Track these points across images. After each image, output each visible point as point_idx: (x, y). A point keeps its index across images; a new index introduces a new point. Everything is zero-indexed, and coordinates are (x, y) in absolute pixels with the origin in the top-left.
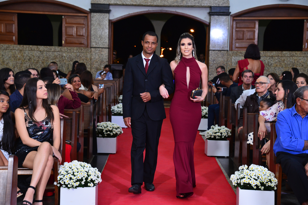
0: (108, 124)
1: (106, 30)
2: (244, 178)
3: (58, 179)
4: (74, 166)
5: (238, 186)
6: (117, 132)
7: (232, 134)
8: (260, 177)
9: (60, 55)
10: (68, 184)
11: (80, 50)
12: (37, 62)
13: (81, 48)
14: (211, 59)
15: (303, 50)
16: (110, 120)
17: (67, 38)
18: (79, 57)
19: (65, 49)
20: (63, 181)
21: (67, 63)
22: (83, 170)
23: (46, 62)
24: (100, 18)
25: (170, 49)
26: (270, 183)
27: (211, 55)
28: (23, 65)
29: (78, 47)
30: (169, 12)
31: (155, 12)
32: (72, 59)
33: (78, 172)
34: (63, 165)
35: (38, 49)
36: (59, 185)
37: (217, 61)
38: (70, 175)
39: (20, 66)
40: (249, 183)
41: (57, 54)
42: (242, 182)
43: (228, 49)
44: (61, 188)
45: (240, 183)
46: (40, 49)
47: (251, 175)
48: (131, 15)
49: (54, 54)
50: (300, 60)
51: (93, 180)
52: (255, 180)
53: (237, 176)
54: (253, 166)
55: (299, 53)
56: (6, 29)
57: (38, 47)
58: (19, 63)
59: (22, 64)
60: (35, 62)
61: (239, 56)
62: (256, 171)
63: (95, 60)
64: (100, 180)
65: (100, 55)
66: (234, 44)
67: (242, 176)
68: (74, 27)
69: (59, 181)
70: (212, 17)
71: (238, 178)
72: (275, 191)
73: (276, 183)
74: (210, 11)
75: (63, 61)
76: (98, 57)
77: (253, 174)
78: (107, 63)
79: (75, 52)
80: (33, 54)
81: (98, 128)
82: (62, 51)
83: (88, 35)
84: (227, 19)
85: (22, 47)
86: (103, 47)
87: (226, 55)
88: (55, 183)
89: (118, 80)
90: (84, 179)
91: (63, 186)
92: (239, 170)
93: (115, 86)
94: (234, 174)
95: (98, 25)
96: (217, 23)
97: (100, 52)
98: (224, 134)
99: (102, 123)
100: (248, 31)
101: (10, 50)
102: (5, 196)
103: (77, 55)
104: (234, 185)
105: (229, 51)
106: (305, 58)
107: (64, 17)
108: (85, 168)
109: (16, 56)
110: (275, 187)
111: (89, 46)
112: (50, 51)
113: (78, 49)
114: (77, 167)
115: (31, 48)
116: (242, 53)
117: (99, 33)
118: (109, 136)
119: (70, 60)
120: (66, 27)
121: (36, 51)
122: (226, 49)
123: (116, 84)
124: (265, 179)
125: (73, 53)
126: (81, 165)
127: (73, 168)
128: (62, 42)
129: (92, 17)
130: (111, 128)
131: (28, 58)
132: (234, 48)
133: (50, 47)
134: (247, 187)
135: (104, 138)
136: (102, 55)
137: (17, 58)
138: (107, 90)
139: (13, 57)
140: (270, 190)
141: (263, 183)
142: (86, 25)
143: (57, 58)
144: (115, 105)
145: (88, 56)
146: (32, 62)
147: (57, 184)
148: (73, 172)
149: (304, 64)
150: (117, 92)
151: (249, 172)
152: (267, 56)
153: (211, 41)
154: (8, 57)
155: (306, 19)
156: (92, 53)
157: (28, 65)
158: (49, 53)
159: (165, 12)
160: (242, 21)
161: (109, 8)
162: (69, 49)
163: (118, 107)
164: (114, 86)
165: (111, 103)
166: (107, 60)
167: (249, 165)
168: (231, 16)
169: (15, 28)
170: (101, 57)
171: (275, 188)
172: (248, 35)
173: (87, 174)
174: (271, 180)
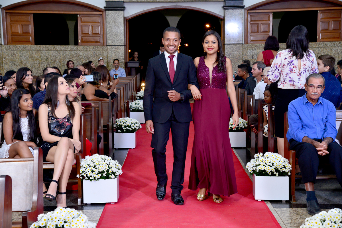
0: (126, 119)
1: (121, 27)
2: (260, 165)
3: (81, 172)
4: (95, 159)
5: (254, 173)
6: (136, 127)
7: (248, 126)
8: (275, 164)
9: (76, 54)
10: (90, 177)
11: (96, 48)
12: (55, 62)
13: (97, 46)
14: (226, 53)
15: (318, 40)
16: (128, 116)
17: (82, 37)
18: (96, 55)
19: (81, 48)
20: (85, 173)
21: (83, 62)
22: (104, 163)
23: (63, 62)
24: (115, 16)
25: (187, 45)
26: (284, 169)
27: (227, 49)
28: (41, 65)
29: (94, 45)
30: (184, 7)
31: (170, 7)
32: (88, 57)
33: (99, 165)
34: (85, 158)
35: (54, 49)
36: (81, 178)
37: (233, 55)
38: (91, 168)
39: (38, 66)
40: (264, 170)
41: (74, 54)
42: (257, 169)
43: (244, 43)
44: (84, 181)
45: (256, 170)
46: (56, 48)
47: (266, 162)
48: (146, 12)
49: (70, 53)
50: (315, 51)
51: (114, 172)
52: (270, 167)
53: (253, 164)
54: (267, 154)
55: (313, 44)
56: (23, 30)
57: (54, 47)
58: (37, 63)
59: (39, 64)
60: (52, 61)
61: (254, 49)
62: (270, 158)
63: (111, 58)
64: (121, 172)
65: (116, 53)
66: (249, 37)
67: (257, 163)
68: (89, 25)
69: (82, 173)
70: (226, 10)
71: (254, 166)
72: (289, 176)
73: (290, 169)
74: (224, 5)
75: (80, 59)
76: (114, 55)
77: (268, 161)
78: (124, 60)
79: (92, 51)
80: (50, 54)
81: (117, 123)
82: (78, 50)
83: (103, 33)
84: (241, 13)
85: (39, 47)
86: (119, 45)
87: (242, 48)
88: (78, 176)
89: (134, 77)
90: (105, 171)
91: (85, 178)
92: (254, 158)
93: (133, 82)
94: (250, 162)
95: (114, 23)
96: (231, 16)
97: (116, 50)
98: (241, 126)
99: (121, 118)
100: (263, 24)
101: (27, 51)
102: (32, 186)
103: (93, 54)
104: (250, 173)
105: (244, 45)
106: (319, 49)
107: (79, 16)
108: (106, 160)
109: (33, 56)
110: (289, 172)
111: (105, 44)
112: (67, 51)
113: (94, 48)
114: (98, 160)
115: (47, 48)
116: (257, 45)
117: (115, 30)
118: (128, 131)
119: (87, 59)
120: (81, 25)
121: (53, 50)
122: (241, 42)
123: (133, 80)
124: (279, 165)
125: (89, 51)
126: (102, 158)
127: (94, 161)
128: (78, 41)
129: (107, 15)
130: (129, 123)
131: (46, 58)
132: (249, 41)
133: (66, 46)
134: (263, 173)
135: (123, 133)
136: (118, 52)
137: (35, 58)
138: (124, 87)
139: (30, 57)
140: (284, 176)
141: (278, 169)
142: (101, 23)
143: (74, 57)
144: (132, 101)
145: (105, 54)
146: (49, 62)
147: (80, 177)
148: (95, 165)
149: (318, 54)
150: (135, 89)
151: (263, 160)
152: (282, 48)
153: (226, 35)
154: (25, 58)
155: (319, 10)
156: (108, 51)
157: (46, 65)
158: (66, 52)
159: (179, 7)
160: (257, 14)
161: (123, 5)
162: (85, 48)
163: (136, 103)
164: (131, 82)
165: (129, 100)
166: (124, 57)
167: (264, 153)
168: (245, 9)
169: (31, 28)
170: (117, 55)
171: (290, 174)
172: (263, 28)
173: (108, 167)
174: (285, 166)
